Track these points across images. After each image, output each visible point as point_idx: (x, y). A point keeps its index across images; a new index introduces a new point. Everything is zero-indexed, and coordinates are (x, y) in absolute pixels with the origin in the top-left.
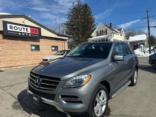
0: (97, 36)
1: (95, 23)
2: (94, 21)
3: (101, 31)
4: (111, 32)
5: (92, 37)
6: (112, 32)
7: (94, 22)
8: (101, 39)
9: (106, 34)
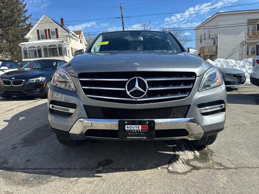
0: (39, 39)
1: (27, 15)
2: (25, 9)
3: (45, 30)
4: (65, 34)
5: (27, 40)
6: (68, 34)
7: (25, 11)
8: (49, 46)
9: (57, 37)
